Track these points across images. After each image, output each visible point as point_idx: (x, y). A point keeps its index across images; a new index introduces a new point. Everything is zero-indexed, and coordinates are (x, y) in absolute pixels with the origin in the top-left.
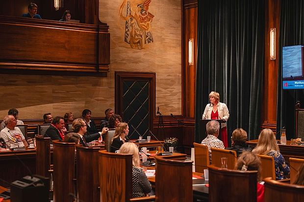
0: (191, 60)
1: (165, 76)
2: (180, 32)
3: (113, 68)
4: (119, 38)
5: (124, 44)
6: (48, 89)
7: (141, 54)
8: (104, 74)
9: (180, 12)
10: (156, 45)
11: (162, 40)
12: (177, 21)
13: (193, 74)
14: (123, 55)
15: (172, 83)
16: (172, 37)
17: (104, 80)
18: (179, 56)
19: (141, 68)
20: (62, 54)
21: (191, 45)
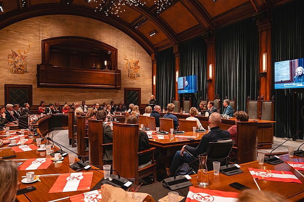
0: (154, 83)
1: (145, 89)
2: (151, 73)
3: (123, 86)
4: (126, 75)
5: (128, 77)
6: (97, 94)
7: (135, 81)
8: (120, 89)
9: (151, 65)
10: (141, 78)
11: (144, 76)
12: (150, 69)
13: (155, 87)
14: (127, 82)
15: (148, 92)
16: (148, 74)
17: (120, 91)
18: (151, 82)
19: (135, 86)
20: (102, 81)
21: (154, 77)
